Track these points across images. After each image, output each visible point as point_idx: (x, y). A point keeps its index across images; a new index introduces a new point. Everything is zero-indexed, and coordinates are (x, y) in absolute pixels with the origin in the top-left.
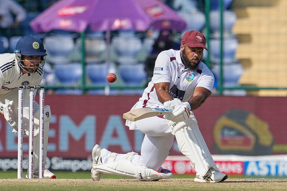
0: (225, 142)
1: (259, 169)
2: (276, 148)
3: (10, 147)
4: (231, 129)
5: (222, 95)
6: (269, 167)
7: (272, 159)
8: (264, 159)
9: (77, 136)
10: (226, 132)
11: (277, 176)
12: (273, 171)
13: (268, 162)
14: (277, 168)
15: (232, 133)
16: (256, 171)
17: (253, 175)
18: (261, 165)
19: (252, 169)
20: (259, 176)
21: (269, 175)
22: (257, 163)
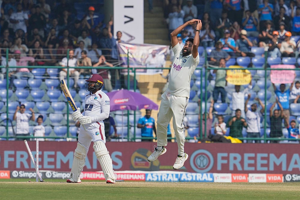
0: (136, 164)
1: (153, 177)
2: (161, 167)
3: (32, 167)
4: (139, 158)
5: (135, 142)
6: (157, 176)
7: (159, 173)
8: (155, 173)
9: (65, 161)
10: (137, 159)
11: (161, 181)
12: (159, 179)
13: (157, 174)
14: (161, 176)
15: (140, 160)
16: (151, 179)
17: (150, 181)
18: (154, 176)
19: (149, 177)
20: (153, 181)
21: (157, 181)
22: (152, 174)
